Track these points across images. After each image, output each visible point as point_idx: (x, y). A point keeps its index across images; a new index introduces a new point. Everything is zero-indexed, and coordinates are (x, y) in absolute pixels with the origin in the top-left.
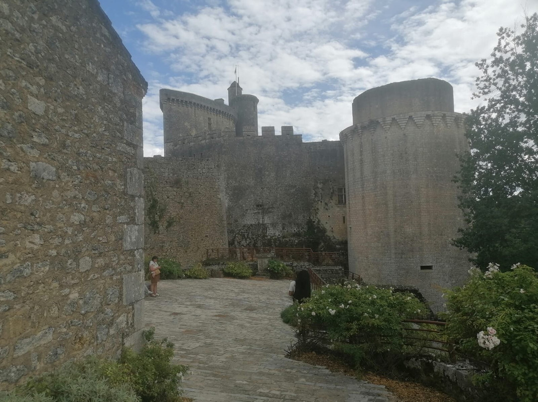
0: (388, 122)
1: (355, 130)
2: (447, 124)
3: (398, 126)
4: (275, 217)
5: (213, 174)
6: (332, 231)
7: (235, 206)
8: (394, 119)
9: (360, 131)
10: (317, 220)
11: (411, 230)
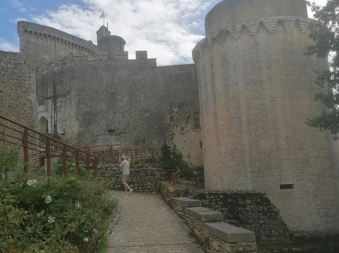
0: (238, 30)
1: (205, 44)
2: (301, 30)
3: (249, 34)
4: (127, 143)
5: (22, 71)
6: (189, 157)
7: (86, 131)
8: (244, 27)
9: (210, 43)
10: (173, 145)
11: (267, 144)
